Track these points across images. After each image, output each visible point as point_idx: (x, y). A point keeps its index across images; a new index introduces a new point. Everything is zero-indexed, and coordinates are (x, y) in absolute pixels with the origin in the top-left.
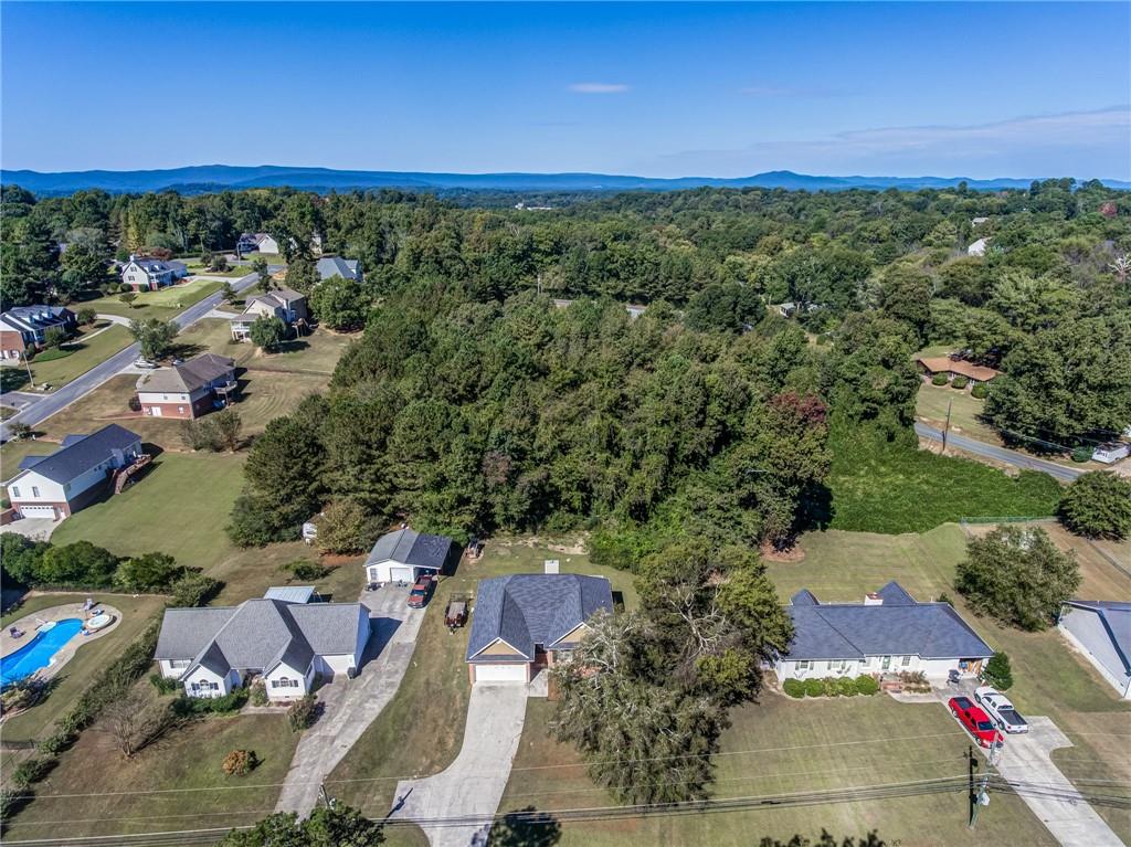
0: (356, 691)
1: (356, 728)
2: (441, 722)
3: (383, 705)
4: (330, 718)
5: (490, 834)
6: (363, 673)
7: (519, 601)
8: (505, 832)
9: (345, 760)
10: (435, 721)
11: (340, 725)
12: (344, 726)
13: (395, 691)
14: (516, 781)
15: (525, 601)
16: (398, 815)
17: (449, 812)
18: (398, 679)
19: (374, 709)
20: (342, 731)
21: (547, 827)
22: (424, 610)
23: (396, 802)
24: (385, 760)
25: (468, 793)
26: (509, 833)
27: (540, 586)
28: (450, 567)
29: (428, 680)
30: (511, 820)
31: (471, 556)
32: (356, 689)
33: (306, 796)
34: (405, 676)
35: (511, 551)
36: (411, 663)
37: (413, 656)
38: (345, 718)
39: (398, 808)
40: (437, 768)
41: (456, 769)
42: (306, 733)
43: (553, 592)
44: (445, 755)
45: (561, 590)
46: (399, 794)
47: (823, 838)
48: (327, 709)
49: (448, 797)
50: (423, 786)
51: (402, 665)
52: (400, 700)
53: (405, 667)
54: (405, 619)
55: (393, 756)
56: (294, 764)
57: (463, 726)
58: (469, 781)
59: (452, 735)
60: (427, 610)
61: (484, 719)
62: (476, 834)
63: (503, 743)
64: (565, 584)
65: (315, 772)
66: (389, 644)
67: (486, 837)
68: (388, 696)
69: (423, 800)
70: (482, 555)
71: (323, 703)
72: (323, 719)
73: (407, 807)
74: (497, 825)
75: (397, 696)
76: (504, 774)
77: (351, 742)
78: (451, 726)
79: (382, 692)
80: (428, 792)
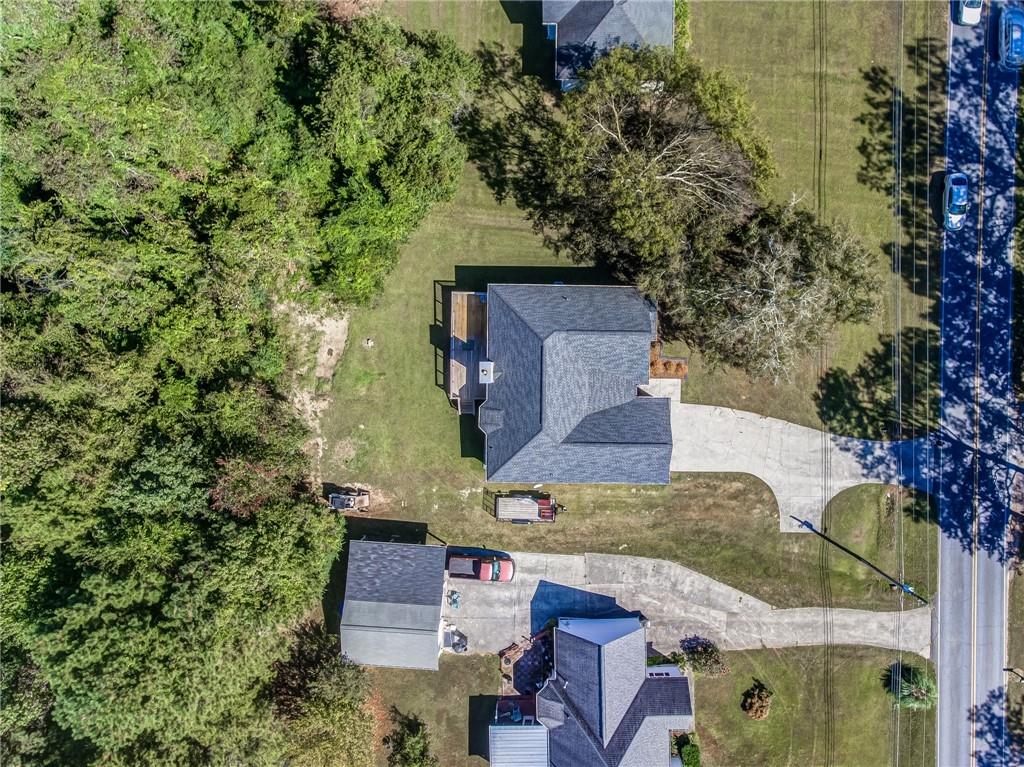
0: (665, 609)
1: (719, 594)
2: (710, 501)
3: (687, 571)
4: (703, 627)
5: (841, 435)
6: (637, 608)
7: (575, 421)
8: (838, 421)
9: (756, 594)
10: (707, 509)
11: (713, 613)
12: (714, 608)
13: (666, 563)
14: (786, 412)
15: (574, 412)
16: (817, 526)
17: (817, 476)
18: (647, 563)
19: (692, 581)
20: (722, 608)
21: (831, 381)
22: (515, 556)
23: (805, 530)
24: (755, 551)
25: (797, 460)
26: (838, 417)
27: (558, 392)
28: (413, 533)
29: (648, 527)
30: (825, 416)
31: (366, 503)
32: (662, 611)
33: (795, 620)
34: (643, 555)
35: (340, 435)
36: (622, 553)
37: (609, 552)
38: (703, 610)
39: (810, 526)
40: (766, 496)
41: (768, 476)
42: (722, 648)
43: (566, 371)
44: (753, 488)
45: (565, 360)
46: (796, 528)
47: (863, 122)
48: (691, 635)
49: (801, 479)
50: (788, 505)
51: (624, 565)
52: (679, 552)
53: (629, 559)
54: (535, 579)
55: (750, 546)
56: (758, 646)
57: (716, 475)
58: (785, 462)
59: (727, 485)
60: (517, 549)
61: (712, 452)
62: (841, 449)
63: (743, 429)
64: (557, 354)
65: (766, 619)
66: (588, 588)
67: (844, 439)
68: (674, 569)
69: (803, 502)
70: (358, 485)
71: (683, 641)
72: (702, 635)
73: (809, 518)
74: (832, 430)
75: (675, 558)
76: (778, 425)
77: (736, 593)
78: (715, 488)
79: (668, 578)
80: (794, 500)
